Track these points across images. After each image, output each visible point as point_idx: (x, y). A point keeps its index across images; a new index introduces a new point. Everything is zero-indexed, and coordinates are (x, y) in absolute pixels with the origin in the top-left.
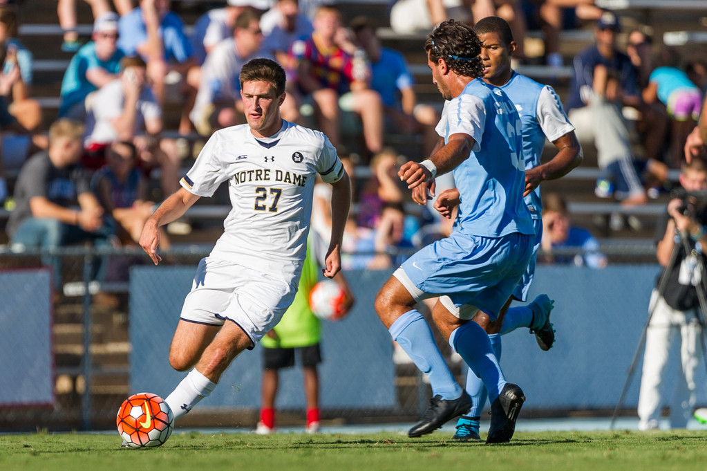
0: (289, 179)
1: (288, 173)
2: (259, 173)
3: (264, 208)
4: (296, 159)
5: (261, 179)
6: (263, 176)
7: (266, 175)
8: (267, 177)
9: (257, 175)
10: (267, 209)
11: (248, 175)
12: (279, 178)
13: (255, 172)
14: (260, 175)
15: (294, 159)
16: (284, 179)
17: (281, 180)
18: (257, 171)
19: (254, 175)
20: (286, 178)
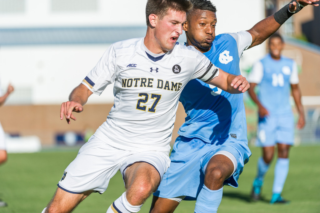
0: (168, 87)
1: (167, 82)
2: (144, 81)
3: (144, 108)
4: (176, 71)
5: (145, 86)
6: (147, 84)
7: (149, 83)
8: (150, 85)
9: (142, 82)
10: (147, 109)
11: (134, 82)
12: (160, 86)
13: (141, 80)
14: (144, 83)
15: (173, 71)
16: (164, 86)
17: (162, 88)
18: (142, 79)
19: (139, 82)
20: (166, 86)
